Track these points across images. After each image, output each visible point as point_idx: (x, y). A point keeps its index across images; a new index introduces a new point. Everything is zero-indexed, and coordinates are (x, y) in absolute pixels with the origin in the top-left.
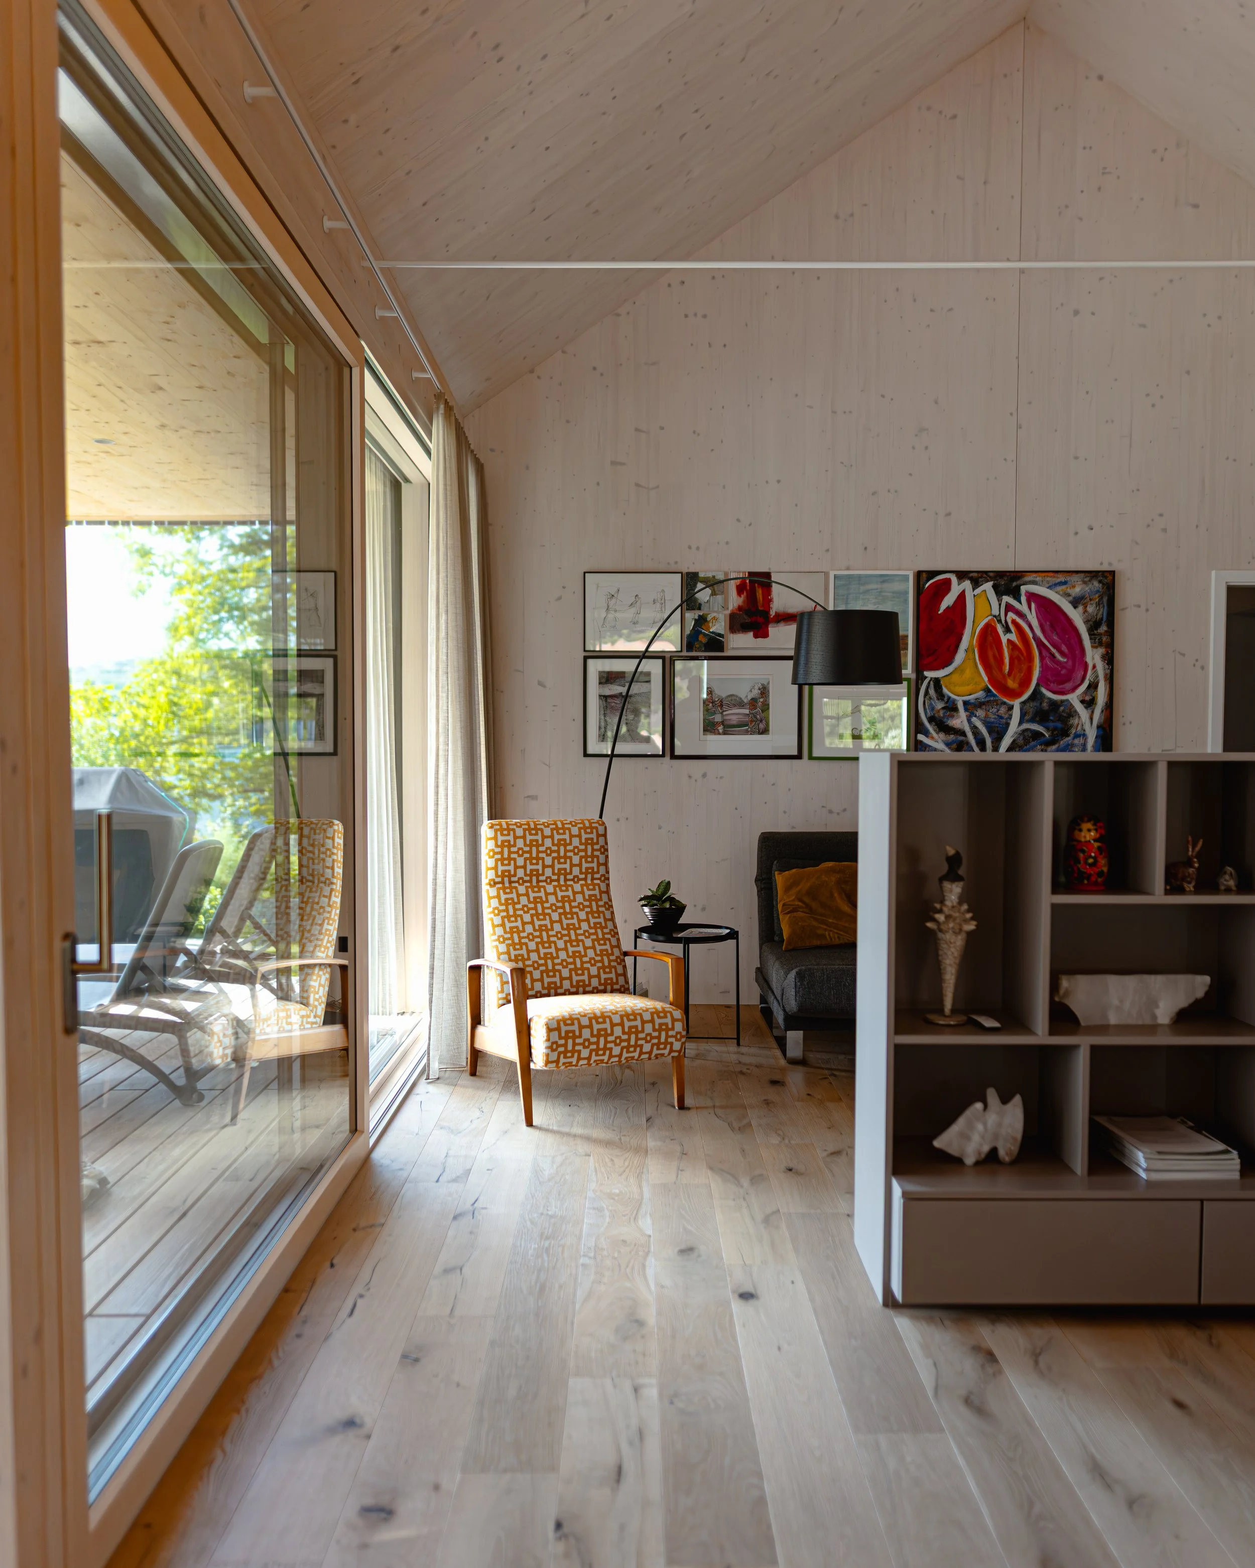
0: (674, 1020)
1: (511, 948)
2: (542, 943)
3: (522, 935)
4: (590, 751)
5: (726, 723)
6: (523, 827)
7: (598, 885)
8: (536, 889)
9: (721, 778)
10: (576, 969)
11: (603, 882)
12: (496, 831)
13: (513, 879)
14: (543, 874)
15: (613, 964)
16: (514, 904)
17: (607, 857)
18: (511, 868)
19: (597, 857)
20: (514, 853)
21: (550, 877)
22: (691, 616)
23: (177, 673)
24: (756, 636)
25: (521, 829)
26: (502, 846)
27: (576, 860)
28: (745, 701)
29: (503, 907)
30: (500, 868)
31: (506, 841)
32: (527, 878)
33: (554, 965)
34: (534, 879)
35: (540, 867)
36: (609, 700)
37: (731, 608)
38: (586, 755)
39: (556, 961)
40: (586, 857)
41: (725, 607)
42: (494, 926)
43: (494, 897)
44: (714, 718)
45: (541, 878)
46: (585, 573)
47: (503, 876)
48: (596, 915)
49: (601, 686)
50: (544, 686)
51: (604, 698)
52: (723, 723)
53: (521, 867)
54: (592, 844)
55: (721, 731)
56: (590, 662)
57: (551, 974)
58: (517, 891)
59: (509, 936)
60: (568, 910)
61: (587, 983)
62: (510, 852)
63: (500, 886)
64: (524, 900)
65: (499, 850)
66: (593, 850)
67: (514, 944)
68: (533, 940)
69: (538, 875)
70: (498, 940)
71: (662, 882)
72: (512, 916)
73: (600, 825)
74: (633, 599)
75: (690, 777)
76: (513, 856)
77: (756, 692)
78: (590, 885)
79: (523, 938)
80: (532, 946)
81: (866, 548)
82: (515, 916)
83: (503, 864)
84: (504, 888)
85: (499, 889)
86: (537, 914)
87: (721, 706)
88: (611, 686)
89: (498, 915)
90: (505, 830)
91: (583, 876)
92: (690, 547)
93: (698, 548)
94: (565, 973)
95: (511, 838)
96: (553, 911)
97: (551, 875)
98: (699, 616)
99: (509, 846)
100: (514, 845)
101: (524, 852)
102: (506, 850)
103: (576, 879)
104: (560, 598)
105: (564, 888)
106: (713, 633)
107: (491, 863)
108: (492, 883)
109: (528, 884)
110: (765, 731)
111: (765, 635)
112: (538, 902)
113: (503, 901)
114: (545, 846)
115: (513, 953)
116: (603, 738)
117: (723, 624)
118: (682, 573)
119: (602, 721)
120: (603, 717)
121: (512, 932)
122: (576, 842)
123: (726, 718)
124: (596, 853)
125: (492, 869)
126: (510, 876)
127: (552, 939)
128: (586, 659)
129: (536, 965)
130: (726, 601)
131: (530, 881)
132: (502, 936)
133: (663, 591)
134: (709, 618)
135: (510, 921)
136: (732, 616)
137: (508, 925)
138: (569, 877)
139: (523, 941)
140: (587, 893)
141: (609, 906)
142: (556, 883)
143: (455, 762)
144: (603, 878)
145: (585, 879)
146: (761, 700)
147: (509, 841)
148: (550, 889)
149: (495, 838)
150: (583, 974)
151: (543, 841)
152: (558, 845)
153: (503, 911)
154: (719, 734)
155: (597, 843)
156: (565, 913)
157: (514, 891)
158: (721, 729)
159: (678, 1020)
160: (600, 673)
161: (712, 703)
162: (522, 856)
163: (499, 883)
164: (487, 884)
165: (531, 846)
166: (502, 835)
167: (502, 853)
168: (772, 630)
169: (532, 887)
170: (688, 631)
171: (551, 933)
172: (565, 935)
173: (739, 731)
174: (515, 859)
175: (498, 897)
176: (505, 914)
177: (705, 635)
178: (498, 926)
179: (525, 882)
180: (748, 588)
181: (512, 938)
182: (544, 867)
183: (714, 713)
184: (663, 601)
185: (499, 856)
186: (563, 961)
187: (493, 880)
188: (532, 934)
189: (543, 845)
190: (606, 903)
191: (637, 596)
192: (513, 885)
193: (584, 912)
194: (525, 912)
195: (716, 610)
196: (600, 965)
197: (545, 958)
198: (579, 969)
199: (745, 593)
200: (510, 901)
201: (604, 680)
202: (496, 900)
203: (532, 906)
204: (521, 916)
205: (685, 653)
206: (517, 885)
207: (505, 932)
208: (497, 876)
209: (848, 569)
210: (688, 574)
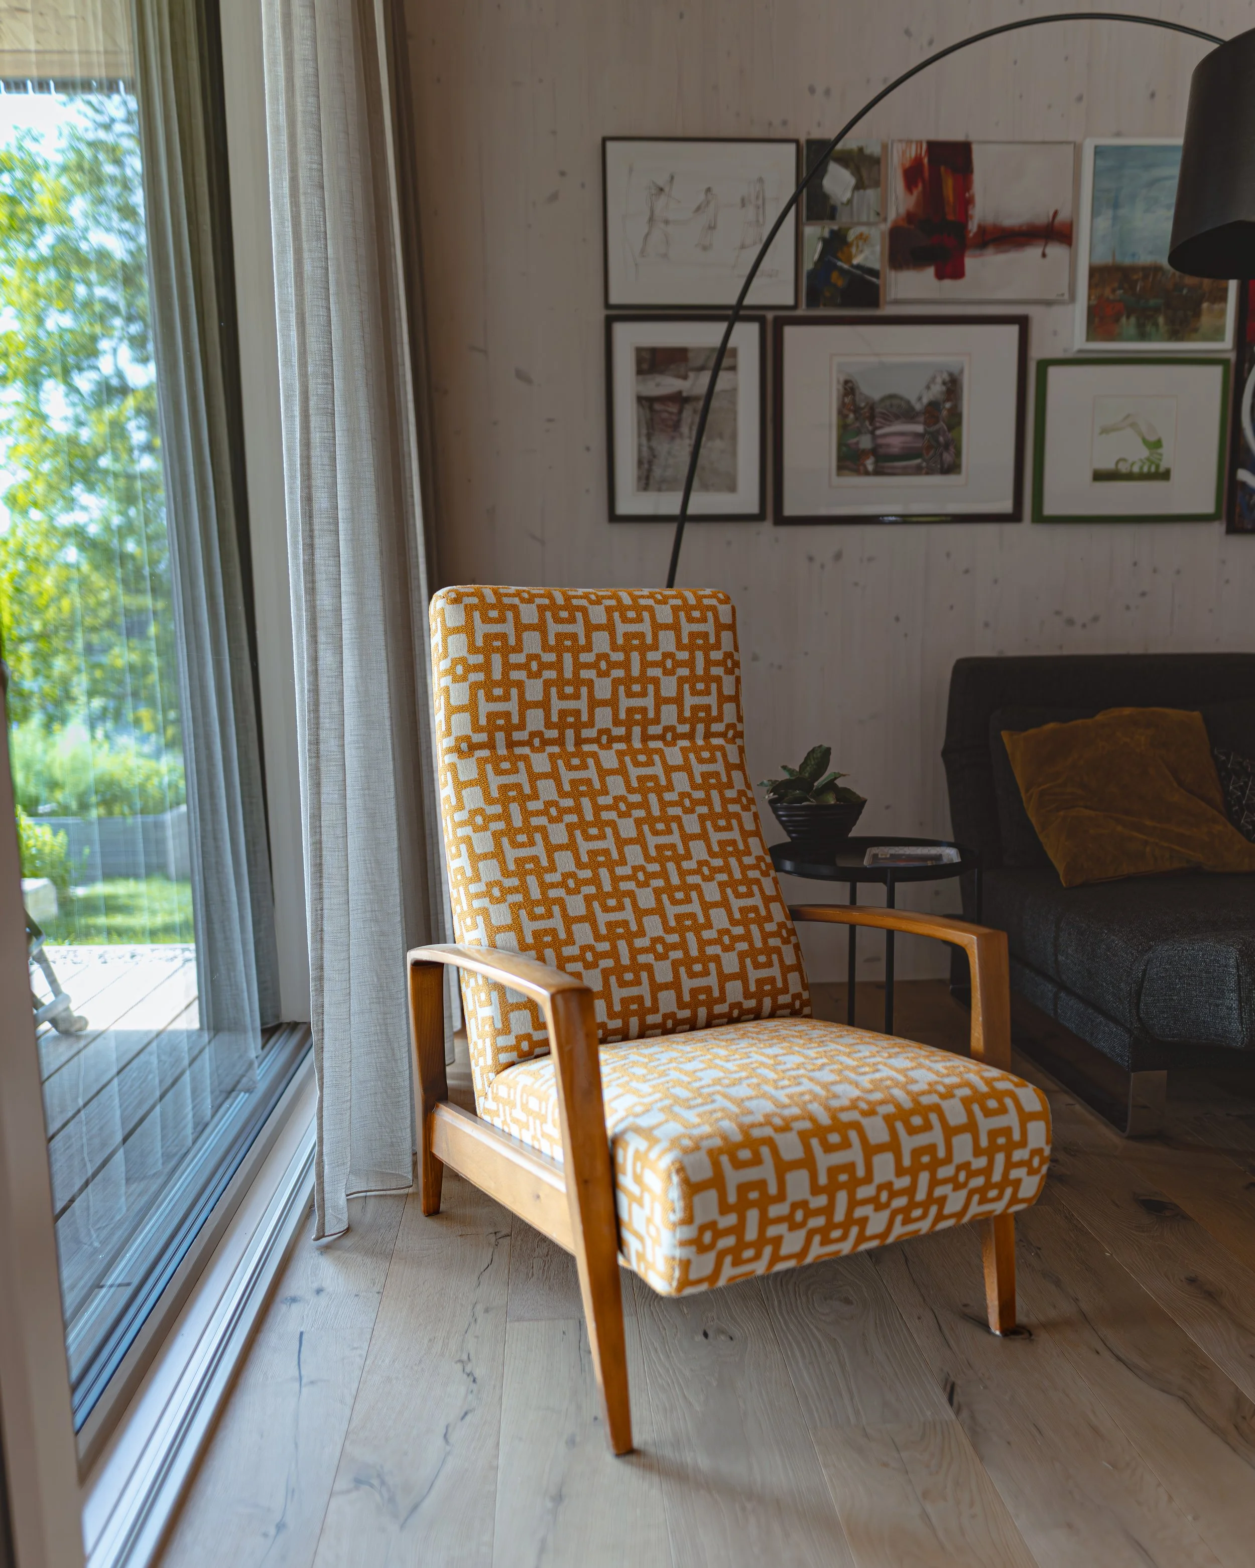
0: (1025, 1117)
1: (523, 913)
2: (601, 896)
3: (549, 878)
4: (623, 508)
5: (882, 451)
6: (538, 601)
7: (721, 748)
8: (576, 761)
9: (870, 559)
10: (688, 961)
11: (732, 741)
12: (469, 609)
13: (517, 736)
14: (591, 724)
15: (773, 942)
16: (523, 799)
17: (738, 680)
18: (512, 706)
19: (718, 680)
20: (518, 667)
21: (607, 731)
22: (814, 232)
23: (21, 553)
24: (940, 276)
25: (533, 607)
26: (487, 651)
27: (669, 688)
28: (918, 407)
29: (497, 809)
30: (485, 708)
31: (496, 636)
32: (553, 734)
33: (634, 952)
34: (570, 734)
35: (582, 705)
36: (657, 406)
37: (892, 216)
38: (614, 518)
39: (639, 943)
40: (693, 679)
41: (881, 215)
42: (475, 859)
43: (470, 783)
44: (857, 443)
45: (586, 733)
46: (605, 140)
47: (491, 729)
48: (722, 823)
49: (640, 377)
50: (528, 381)
51: (645, 402)
52: (874, 451)
53: (536, 705)
54: (707, 649)
55: (870, 468)
56: (621, 330)
57: (629, 976)
58: (529, 768)
59: (514, 882)
60: (656, 811)
61: (716, 994)
62: (507, 667)
63: (485, 753)
64: (547, 789)
65: (479, 659)
66: (708, 663)
67: (529, 903)
68: (577, 891)
69: (578, 726)
70: (488, 894)
71: (813, 751)
72: (520, 831)
73: (721, 602)
74: (702, 197)
75: (811, 559)
76: (515, 675)
77: (938, 389)
78: (702, 748)
79: (553, 885)
80: (576, 906)
81: (1153, 95)
82: (528, 829)
83: (490, 698)
84: (496, 761)
85: (481, 762)
86: (583, 825)
87: (872, 418)
88: (659, 378)
89: (485, 828)
90: (493, 607)
91: (684, 728)
92: (812, 90)
93: (827, 92)
94: (663, 972)
95: (508, 628)
96: (621, 815)
97: (609, 725)
98: (832, 232)
99: (505, 651)
100: (518, 649)
101: (543, 666)
102: (497, 659)
103: (669, 736)
104: (554, 197)
105: (642, 758)
106: (858, 267)
107: (460, 695)
108: (464, 746)
109: (556, 749)
110: (953, 468)
111: (958, 273)
112: (583, 794)
113: (495, 794)
114: (596, 651)
115: (529, 927)
116: (646, 481)
117: (878, 248)
118: (797, 142)
119: (645, 449)
120: (644, 441)
121: (522, 874)
122: (667, 641)
123: (881, 441)
124: (716, 671)
125: (461, 709)
126: (509, 729)
127: (624, 886)
128: (609, 322)
129: (589, 956)
130: (884, 201)
131: (560, 741)
132: (498, 883)
133: (761, 180)
134: (851, 236)
135: (515, 844)
136: (896, 235)
137: (511, 854)
138: (653, 730)
139: (553, 893)
140: (698, 769)
141: (748, 799)
142: (622, 746)
143: (352, 447)
144: (731, 734)
145: (691, 736)
146: (948, 405)
147: (503, 637)
148: (609, 759)
149: (468, 629)
150: (706, 973)
151: (588, 637)
152: (626, 649)
153: (497, 817)
154: (867, 473)
155: (717, 646)
156: (650, 820)
157: (521, 765)
158: (870, 464)
159: (1033, 1116)
160: (639, 351)
161: (855, 412)
162: (538, 675)
163: (481, 746)
164: (450, 750)
165: (559, 649)
166: (486, 620)
167: (486, 667)
168: (971, 262)
169: (567, 757)
170: (808, 265)
171: (620, 871)
172: (654, 875)
173: (905, 468)
174: (520, 685)
175: (482, 781)
176: (500, 825)
177: (842, 271)
178: (485, 856)
179: (545, 743)
180: (926, 174)
181: (523, 888)
182: (594, 704)
183: (859, 432)
184: (760, 202)
185: (480, 677)
186: (654, 941)
187: (467, 739)
188: (572, 875)
189: (588, 648)
190: (741, 793)
191: (709, 190)
192: (518, 751)
193: (695, 816)
194: (552, 820)
195: (864, 219)
196: (743, 946)
197: (612, 938)
198: (696, 960)
199: (920, 187)
200: (512, 794)
201: (645, 366)
202: (478, 790)
203: (568, 803)
204: (543, 830)
205: (801, 312)
206: (526, 750)
207: (506, 873)
208: (476, 728)
209: (1118, 134)
210: (810, 142)
